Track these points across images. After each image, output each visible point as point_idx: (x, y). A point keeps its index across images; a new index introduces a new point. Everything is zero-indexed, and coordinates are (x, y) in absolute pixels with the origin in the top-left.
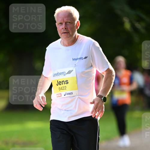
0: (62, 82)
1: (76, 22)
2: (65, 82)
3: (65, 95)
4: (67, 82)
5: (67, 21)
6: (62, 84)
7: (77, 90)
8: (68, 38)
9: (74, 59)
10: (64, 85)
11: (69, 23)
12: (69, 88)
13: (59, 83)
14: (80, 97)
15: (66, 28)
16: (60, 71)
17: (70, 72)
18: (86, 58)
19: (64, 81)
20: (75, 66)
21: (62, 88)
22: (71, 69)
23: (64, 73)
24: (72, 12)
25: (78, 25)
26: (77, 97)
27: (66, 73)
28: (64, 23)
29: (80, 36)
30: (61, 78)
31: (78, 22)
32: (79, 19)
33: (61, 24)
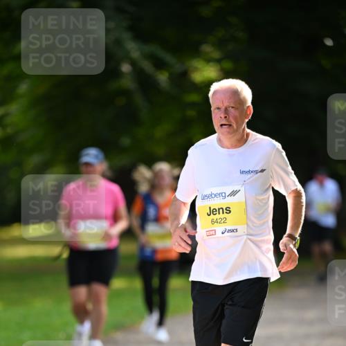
0: (219, 209)
1: (245, 108)
2: (225, 211)
3: (223, 233)
4: (228, 210)
5: (228, 104)
6: (219, 213)
7: (246, 226)
8: (231, 134)
9: (242, 172)
10: (222, 216)
11: (233, 107)
12: (231, 221)
13: (212, 212)
14: (250, 237)
15: (226, 117)
16: (216, 190)
17: (234, 193)
18: (262, 171)
19: (222, 209)
20: (243, 184)
21: (219, 221)
22: (236, 188)
23: (223, 195)
24: (239, 90)
25: (248, 113)
26: (245, 237)
27: (227, 195)
28: (224, 108)
29: (252, 135)
30: (217, 203)
31: (248, 107)
32: (252, 103)
33: (218, 108)
